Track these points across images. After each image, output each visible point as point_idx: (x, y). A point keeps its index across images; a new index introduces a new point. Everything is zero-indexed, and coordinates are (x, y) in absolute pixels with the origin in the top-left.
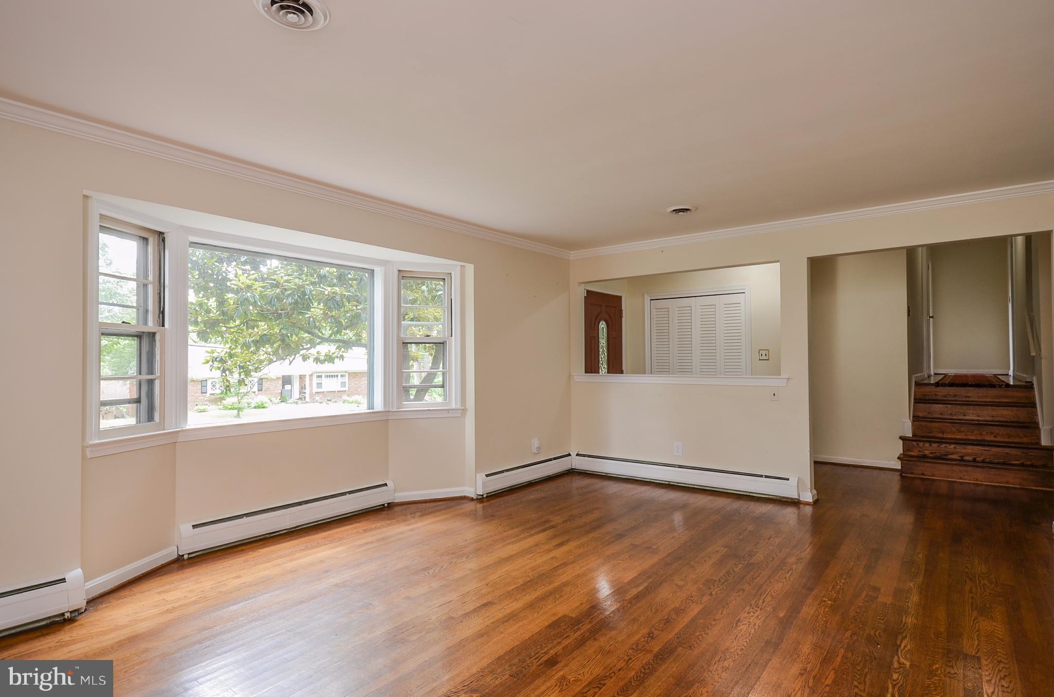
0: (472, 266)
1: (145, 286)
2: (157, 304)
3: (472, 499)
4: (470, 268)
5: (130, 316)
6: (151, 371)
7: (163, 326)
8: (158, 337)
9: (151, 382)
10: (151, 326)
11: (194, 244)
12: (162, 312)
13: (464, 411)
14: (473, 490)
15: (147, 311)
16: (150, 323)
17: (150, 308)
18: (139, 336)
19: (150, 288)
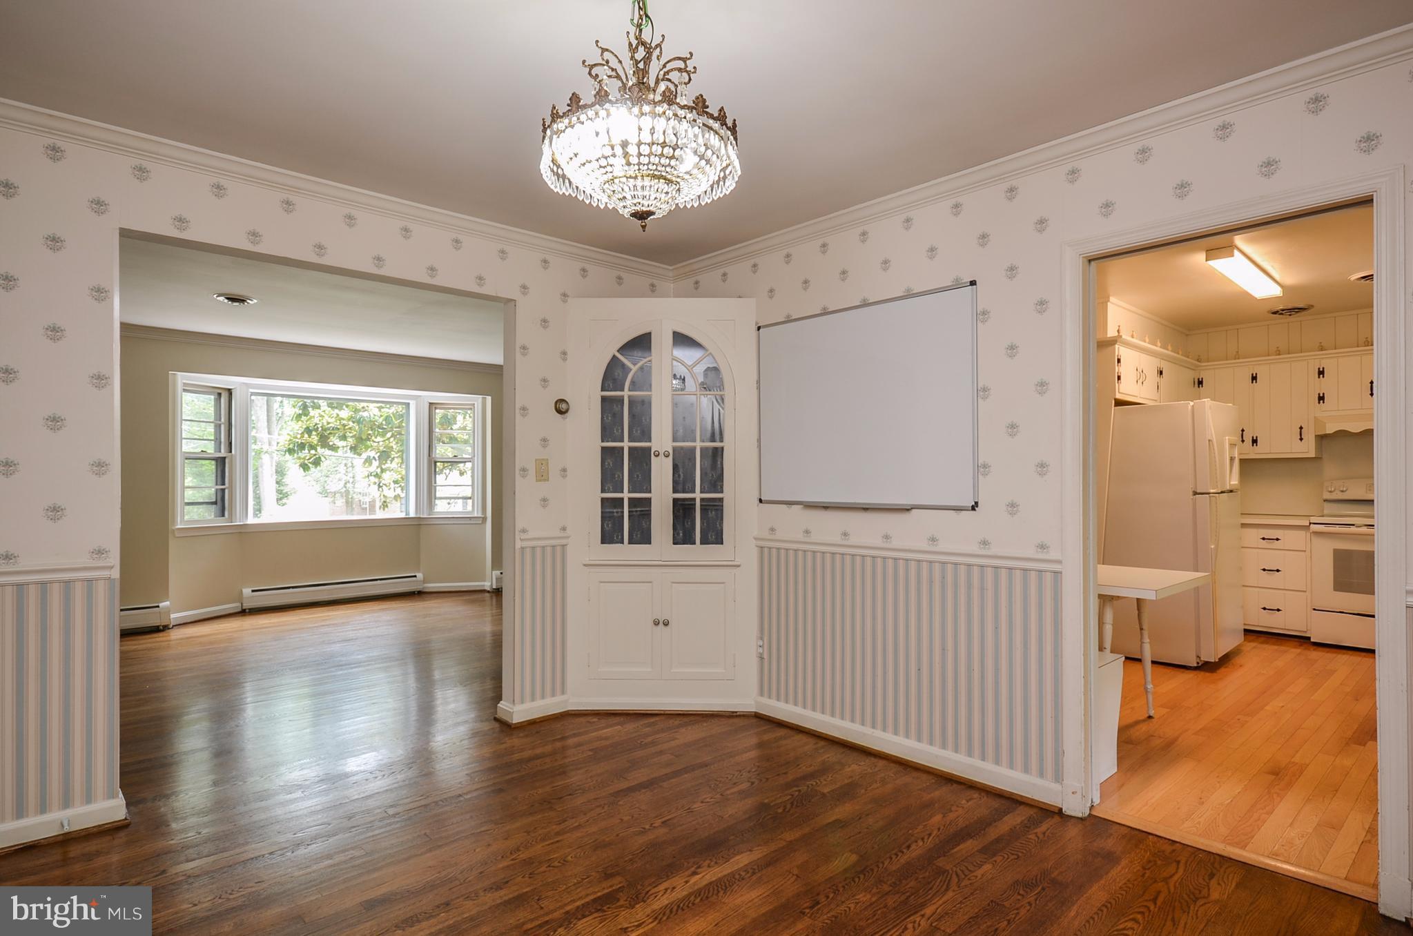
0: (490, 397)
1: (220, 425)
2: (227, 437)
3: (488, 592)
4: (489, 399)
5: (210, 448)
6: (223, 484)
7: (231, 452)
8: (227, 461)
9: (223, 490)
10: (223, 453)
11: (252, 394)
12: (230, 444)
13: (484, 519)
14: (489, 584)
15: (221, 442)
16: (223, 451)
17: (223, 440)
18: (216, 459)
19: (223, 427)
